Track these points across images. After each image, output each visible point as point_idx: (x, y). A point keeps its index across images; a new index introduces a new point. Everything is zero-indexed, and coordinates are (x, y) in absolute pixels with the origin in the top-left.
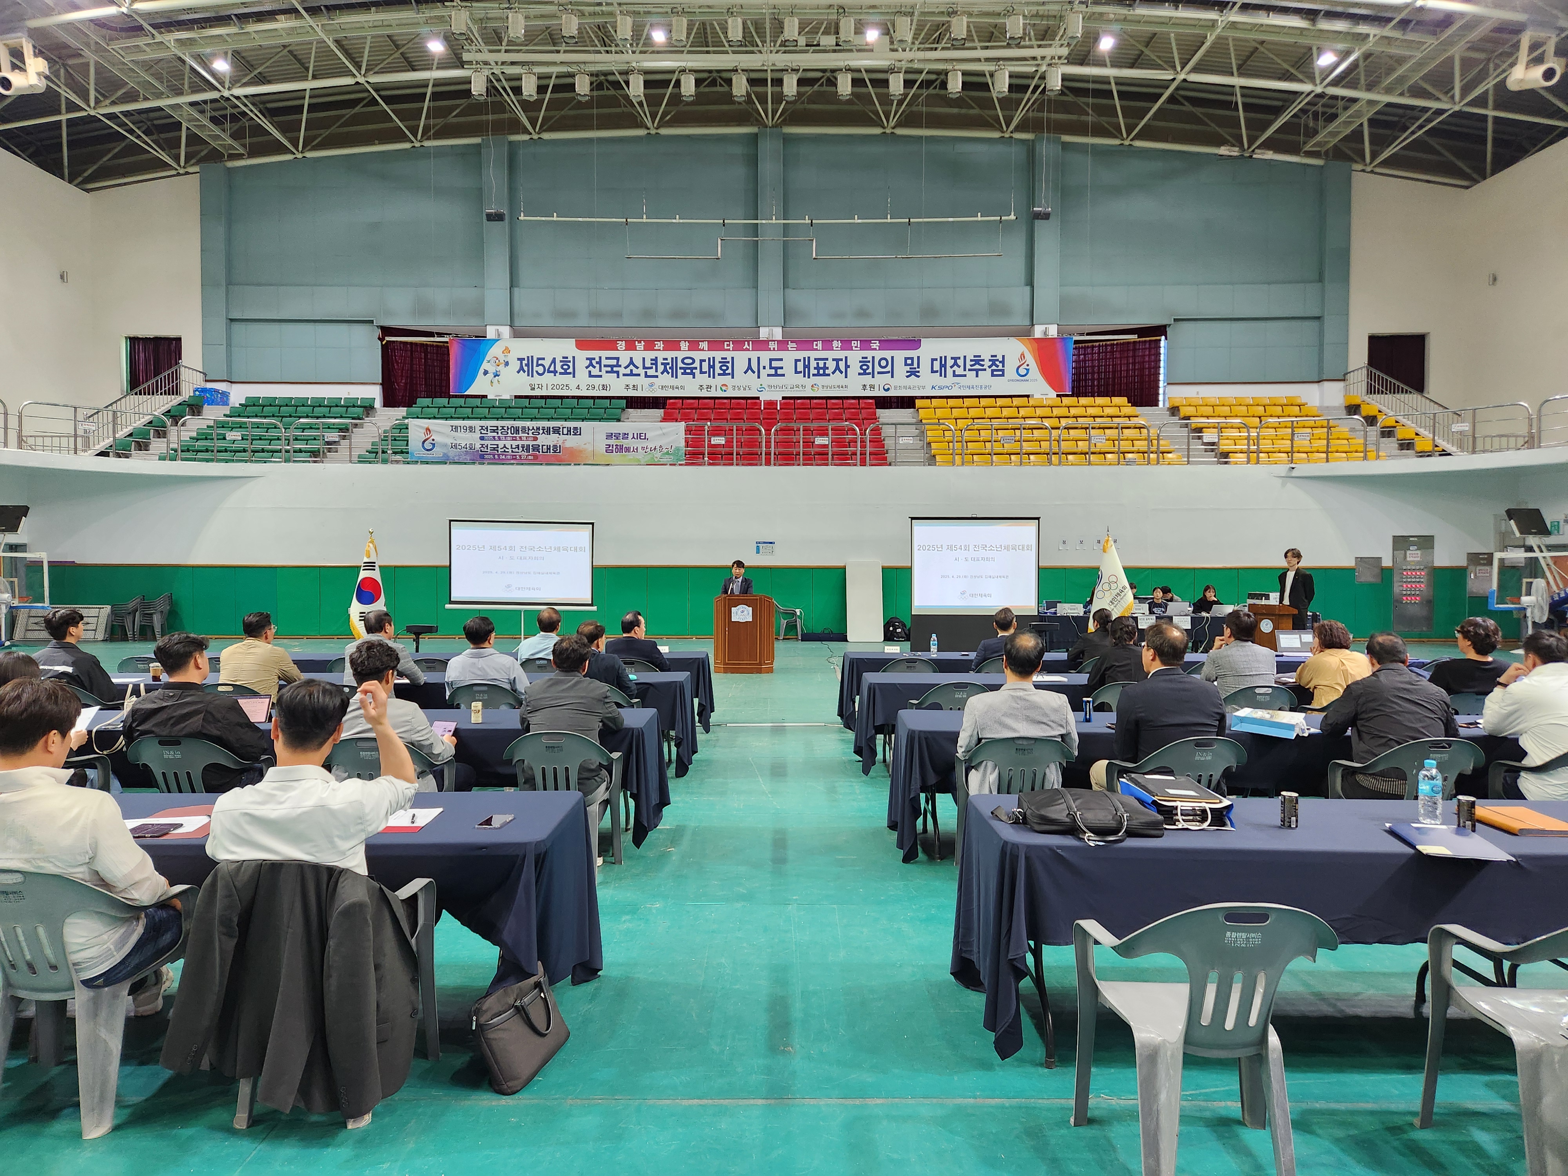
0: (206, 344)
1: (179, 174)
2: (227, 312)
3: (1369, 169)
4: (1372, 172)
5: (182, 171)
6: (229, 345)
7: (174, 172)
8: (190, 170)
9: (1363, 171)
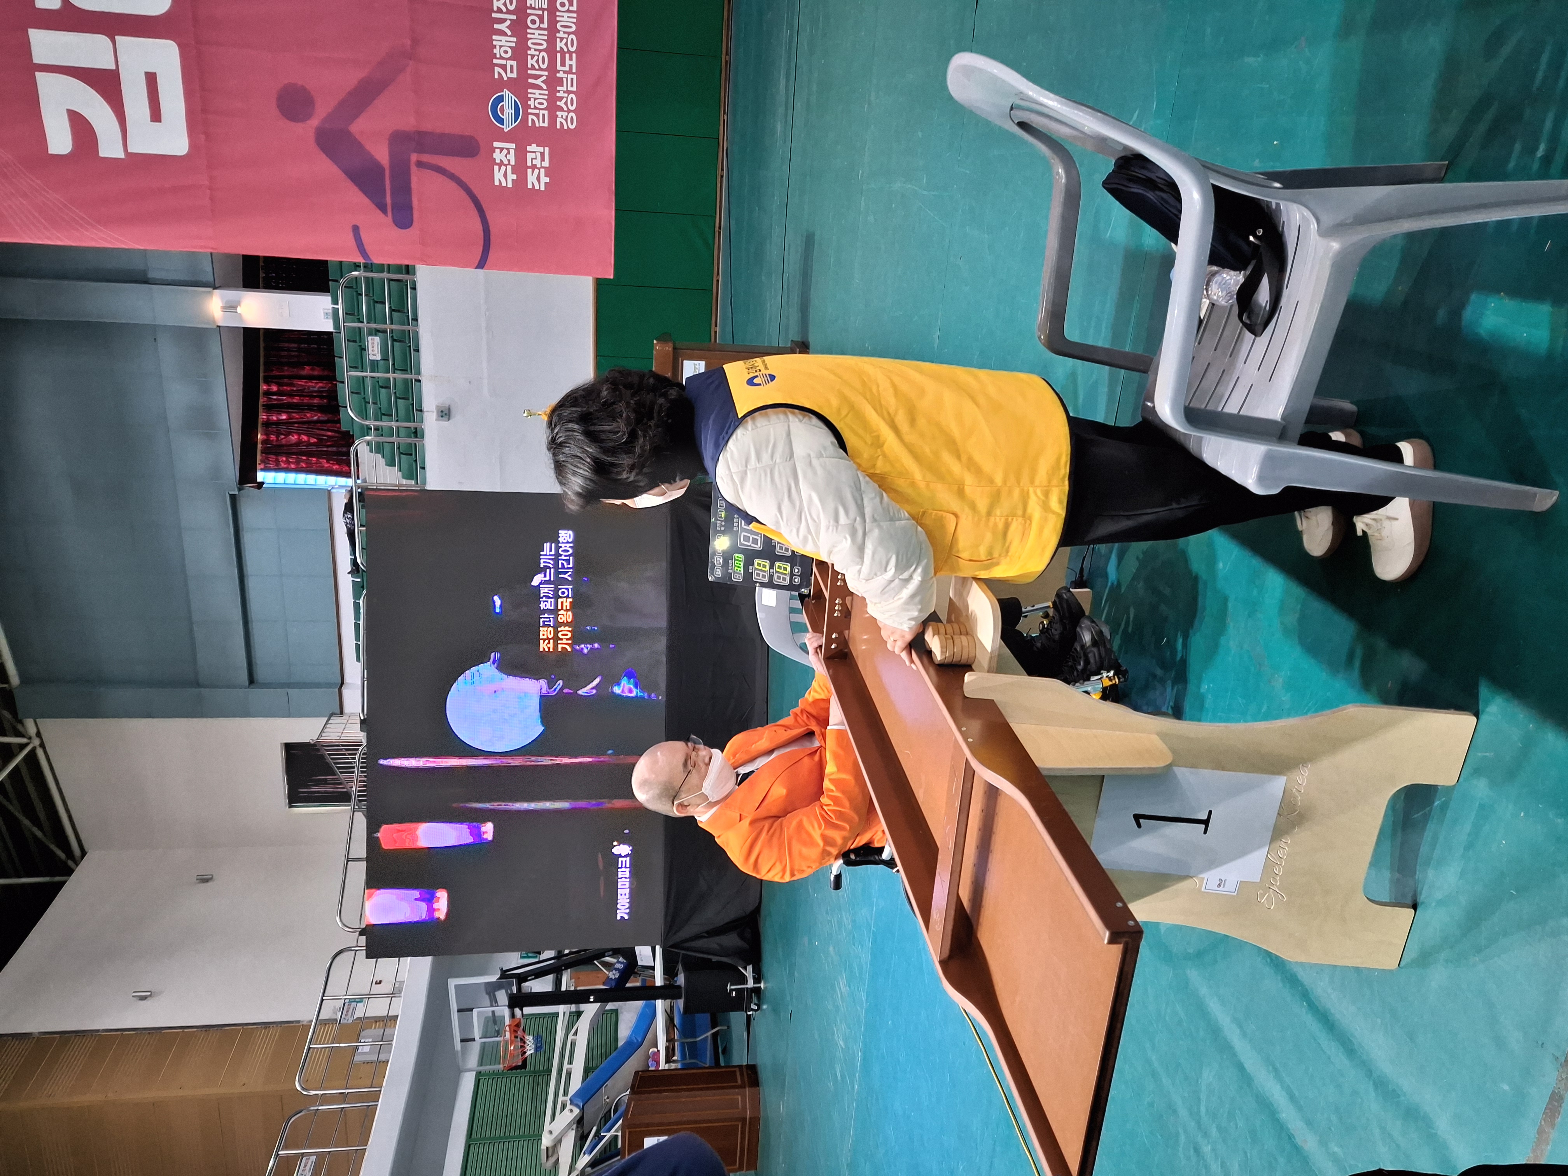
0: (288, 713)
1: (42, 745)
2: (241, 687)
6: (290, 685)
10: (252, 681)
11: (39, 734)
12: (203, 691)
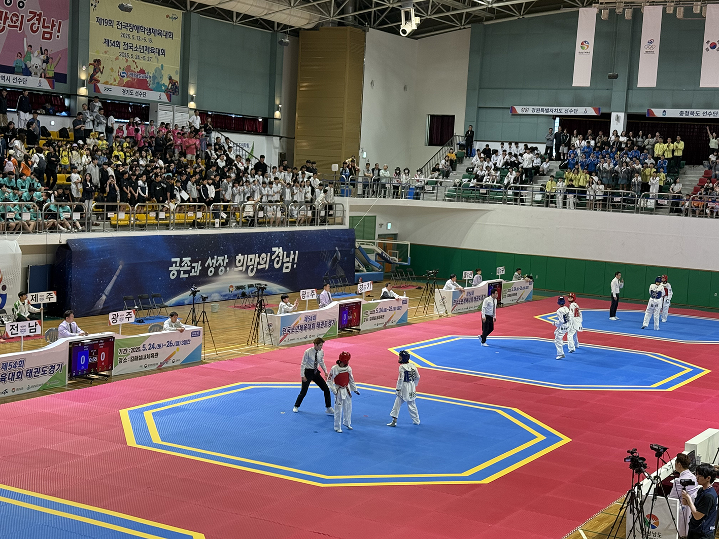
1: (460, 29)
2: (478, 103)
5: (462, 27)
10: (480, 107)
11: (464, 28)
12: (477, 91)
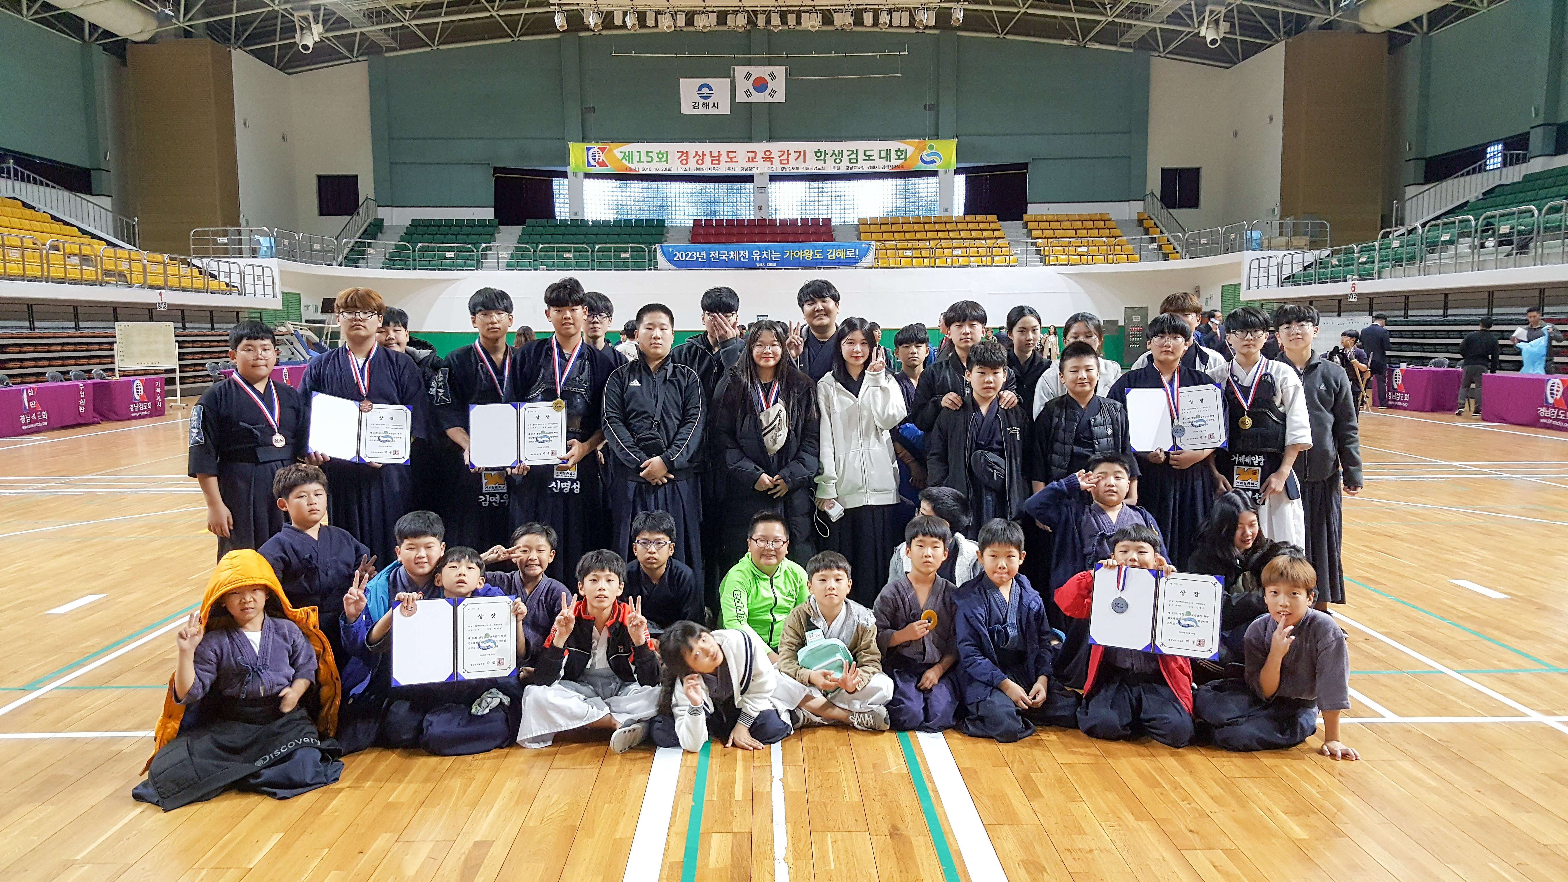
0: (374, 180)
1: (352, 62)
2: (391, 158)
3: (1162, 55)
4: (1165, 57)
5: (354, 60)
7: (349, 60)
8: (360, 59)
9: (1159, 56)
